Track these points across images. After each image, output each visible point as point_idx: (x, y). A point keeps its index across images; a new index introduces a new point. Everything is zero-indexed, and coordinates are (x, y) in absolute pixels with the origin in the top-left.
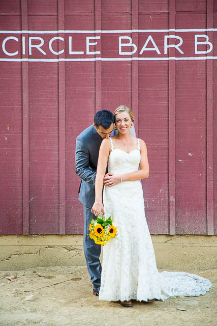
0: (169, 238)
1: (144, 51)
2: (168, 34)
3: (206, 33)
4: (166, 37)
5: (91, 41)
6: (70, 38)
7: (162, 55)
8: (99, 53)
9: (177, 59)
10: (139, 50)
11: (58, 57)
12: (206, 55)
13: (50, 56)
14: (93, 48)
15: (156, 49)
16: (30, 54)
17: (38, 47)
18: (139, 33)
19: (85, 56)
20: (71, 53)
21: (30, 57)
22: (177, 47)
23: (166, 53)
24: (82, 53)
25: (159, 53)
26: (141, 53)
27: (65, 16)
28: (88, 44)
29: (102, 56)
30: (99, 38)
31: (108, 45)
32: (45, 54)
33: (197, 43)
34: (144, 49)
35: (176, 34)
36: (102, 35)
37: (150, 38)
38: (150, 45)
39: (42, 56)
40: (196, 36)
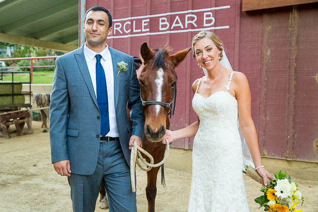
0: (185, 152)
1: (174, 27)
2: (188, 14)
3: (210, 11)
4: (187, 16)
5: (145, 23)
6: (134, 22)
7: (184, 29)
8: (148, 30)
9: (193, 30)
10: (171, 26)
11: (127, 34)
12: (210, 27)
13: (124, 34)
14: (145, 27)
15: (181, 25)
16: (115, 33)
17: (118, 29)
18: (171, 15)
19: (141, 32)
20: (134, 31)
21: (114, 35)
22: (193, 22)
23: (186, 27)
24: (140, 30)
25: (182, 27)
26: (172, 28)
27: (132, 9)
28: (143, 25)
29: (150, 31)
30: (148, 20)
31: (153, 25)
32: (121, 32)
33: (205, 19)
34: (174, 25)
35: (192, 13)
36: (151, 19)
37: (177, 17)
38: (177, 22)
39: (120, 34)
40: (205, 14)
